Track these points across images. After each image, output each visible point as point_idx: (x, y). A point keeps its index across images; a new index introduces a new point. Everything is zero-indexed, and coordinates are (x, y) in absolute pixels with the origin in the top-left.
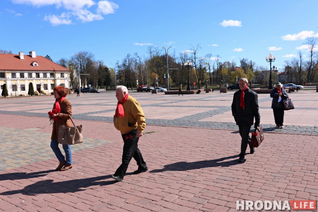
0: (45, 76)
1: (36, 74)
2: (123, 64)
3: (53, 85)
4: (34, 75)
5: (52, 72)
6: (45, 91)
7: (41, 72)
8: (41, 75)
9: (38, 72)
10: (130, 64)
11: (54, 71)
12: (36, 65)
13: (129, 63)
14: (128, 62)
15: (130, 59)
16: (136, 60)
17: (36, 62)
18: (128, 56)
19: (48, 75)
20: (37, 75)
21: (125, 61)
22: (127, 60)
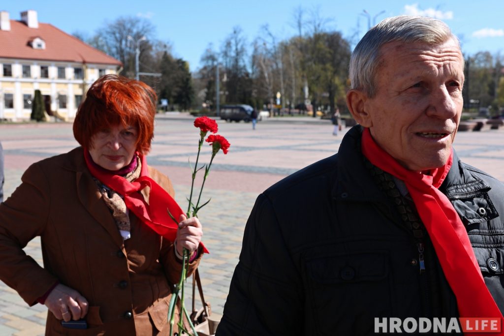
0: (61, 74)
1: (42, 68)
2: (222, 52)
3: (79, 98)
4: (36, 70)
5: (78, 66)
6: (61, 112)
7: (53, 63)
8: (53, 71)
9: (44, 64)
10: (239, 53)
11: (84, 62)
12: (39, 45)
13: (237, 49)
14: (234, 48)
15: (240, 40)
16: (264, 44)
17: (41, 39)
18: (235, 32)
19: (70, 72)
20: (43, 71)
21: (228, 44)
22: (233, 42)
